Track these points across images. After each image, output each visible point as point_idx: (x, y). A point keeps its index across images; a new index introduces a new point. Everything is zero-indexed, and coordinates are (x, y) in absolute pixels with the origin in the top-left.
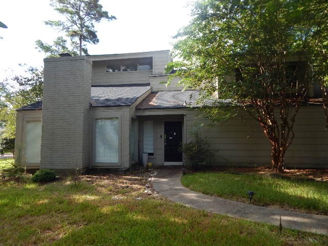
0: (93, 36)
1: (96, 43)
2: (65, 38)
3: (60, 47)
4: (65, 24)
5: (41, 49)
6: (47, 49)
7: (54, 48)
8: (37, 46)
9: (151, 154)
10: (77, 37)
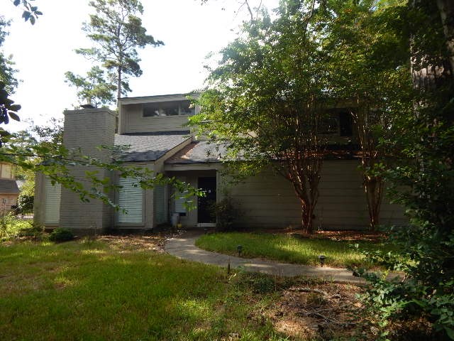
0: (135, 68)
1: (139, 75)
2: (102, 68)
3: (96, 80)
4: (101, 52)
5: (72, 83)
6: (79, 82)
7: (88, 80)
8: (66, 79)
9: (182, 214)
10: (115, 68)
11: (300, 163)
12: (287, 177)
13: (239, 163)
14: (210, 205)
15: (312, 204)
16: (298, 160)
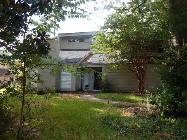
0: (62, 17)
1: (64, 20)
6: (35, 24)
9: (87, 86)
10: (53, 17)
11: (138, 65)
12: (132, 71)
13: (112, 64)
14: (99, 82)
15: (143, 82)
16: (137, 63)
